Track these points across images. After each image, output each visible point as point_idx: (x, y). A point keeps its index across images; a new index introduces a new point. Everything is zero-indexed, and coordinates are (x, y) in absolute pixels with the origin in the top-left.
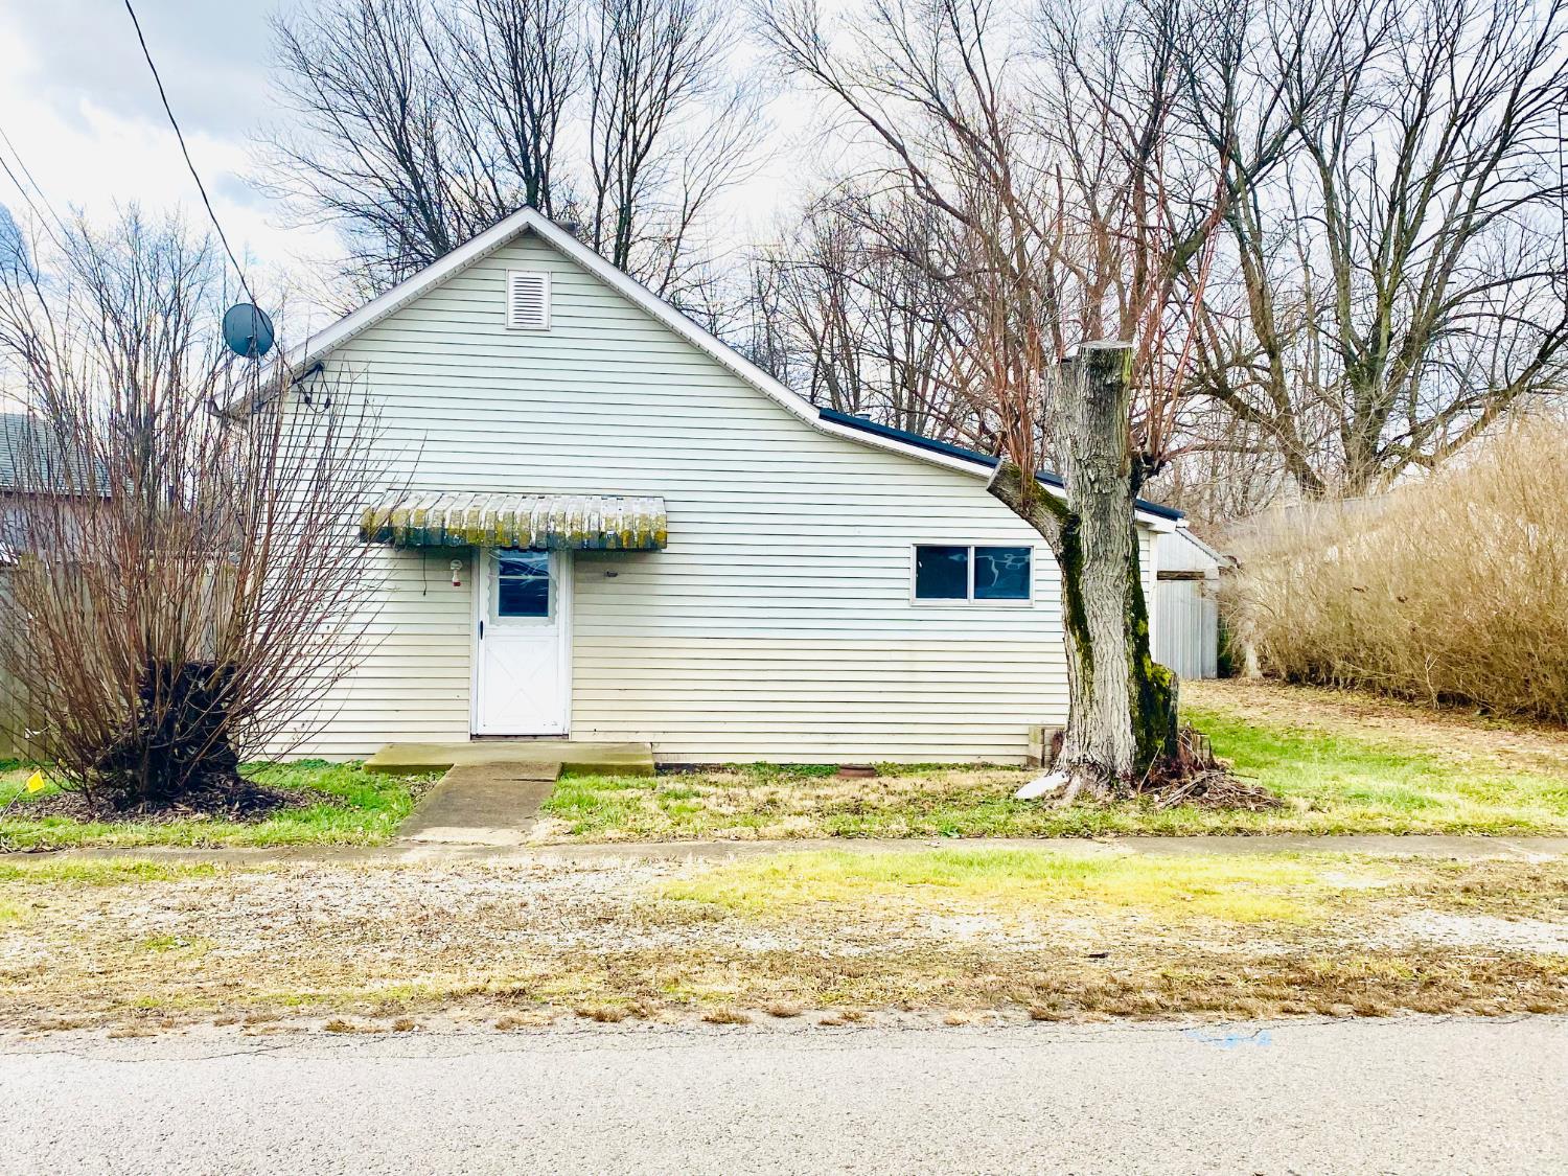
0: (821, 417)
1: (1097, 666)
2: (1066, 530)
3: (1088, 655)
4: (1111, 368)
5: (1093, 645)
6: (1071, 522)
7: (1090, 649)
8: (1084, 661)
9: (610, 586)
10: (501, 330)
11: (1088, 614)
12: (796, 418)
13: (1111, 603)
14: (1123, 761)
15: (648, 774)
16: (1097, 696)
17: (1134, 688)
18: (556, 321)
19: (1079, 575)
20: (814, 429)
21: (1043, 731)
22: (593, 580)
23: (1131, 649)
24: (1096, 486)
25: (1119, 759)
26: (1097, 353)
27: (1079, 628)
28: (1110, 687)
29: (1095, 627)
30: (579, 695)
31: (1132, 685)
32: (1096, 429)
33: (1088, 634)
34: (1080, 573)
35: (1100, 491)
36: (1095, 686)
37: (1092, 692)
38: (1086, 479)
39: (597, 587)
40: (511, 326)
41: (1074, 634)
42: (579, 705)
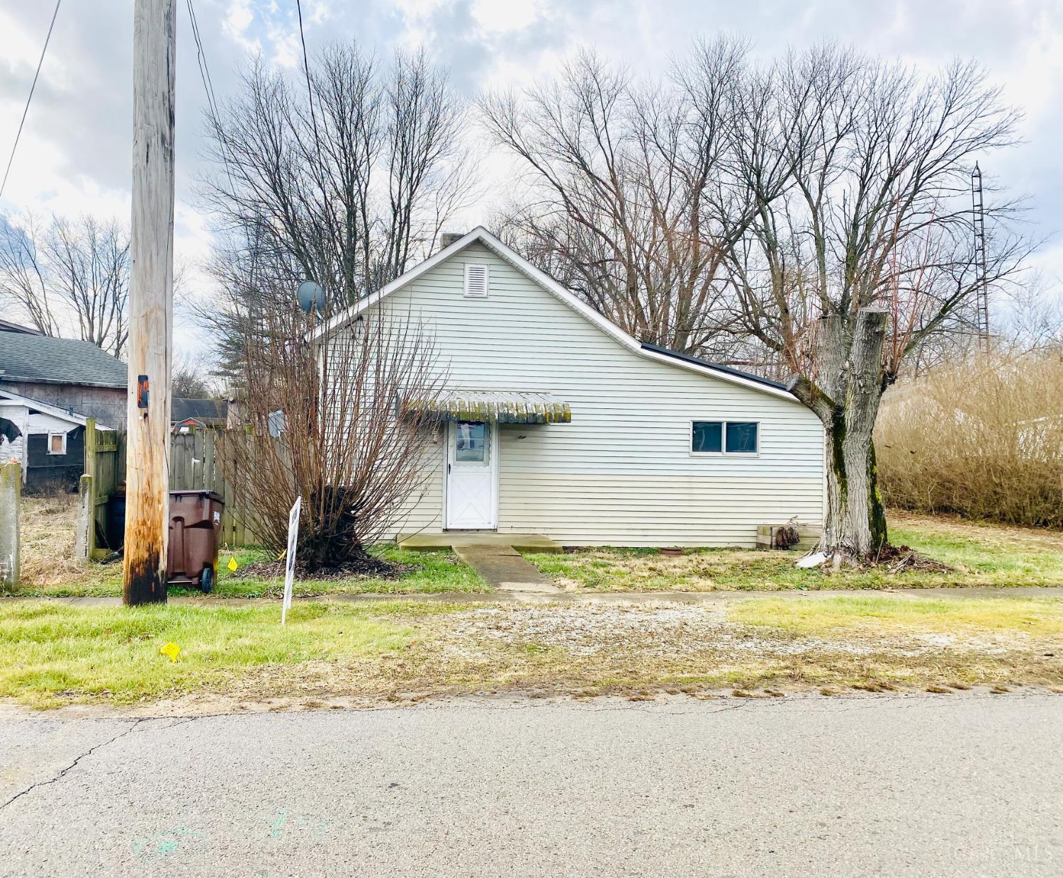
0: (642, 347)
1: (849, 492)
2: (835, 414)
3: (844, 485)
4: (879, 323)
5: (848, 480)
6: (838, 409)
7: (846, 482)
8: (842, 489)
9: (521, 443)
10: (461, 297)
11: (846, 461)
12: (626, 348)
13: (860, 456)
14: (864, 548)
15: (559, 553)
16: (849, 509)
17: (870, 505)
18: (492, 292)
19: (843, 440)
20: (636, 354)
21: (771, 528)
22: (509, 441)
23: (869, 482)
24: (863, 390)
25: (861, 545)
26: (871, 314)
27: (840, 470)
28: (857, 503)
29: (850, 470)
30: (503, 506)
31: (870, 502)
32: (866, 357)
33: (845, 474)
34: (843, 439)
35: (865, 392)
36: (848, 503)
37: (846, 506)
38: (857, 385)
39: (514, 444)
40: (467, 295)
41: (836, 473)
42: (503, 513)
